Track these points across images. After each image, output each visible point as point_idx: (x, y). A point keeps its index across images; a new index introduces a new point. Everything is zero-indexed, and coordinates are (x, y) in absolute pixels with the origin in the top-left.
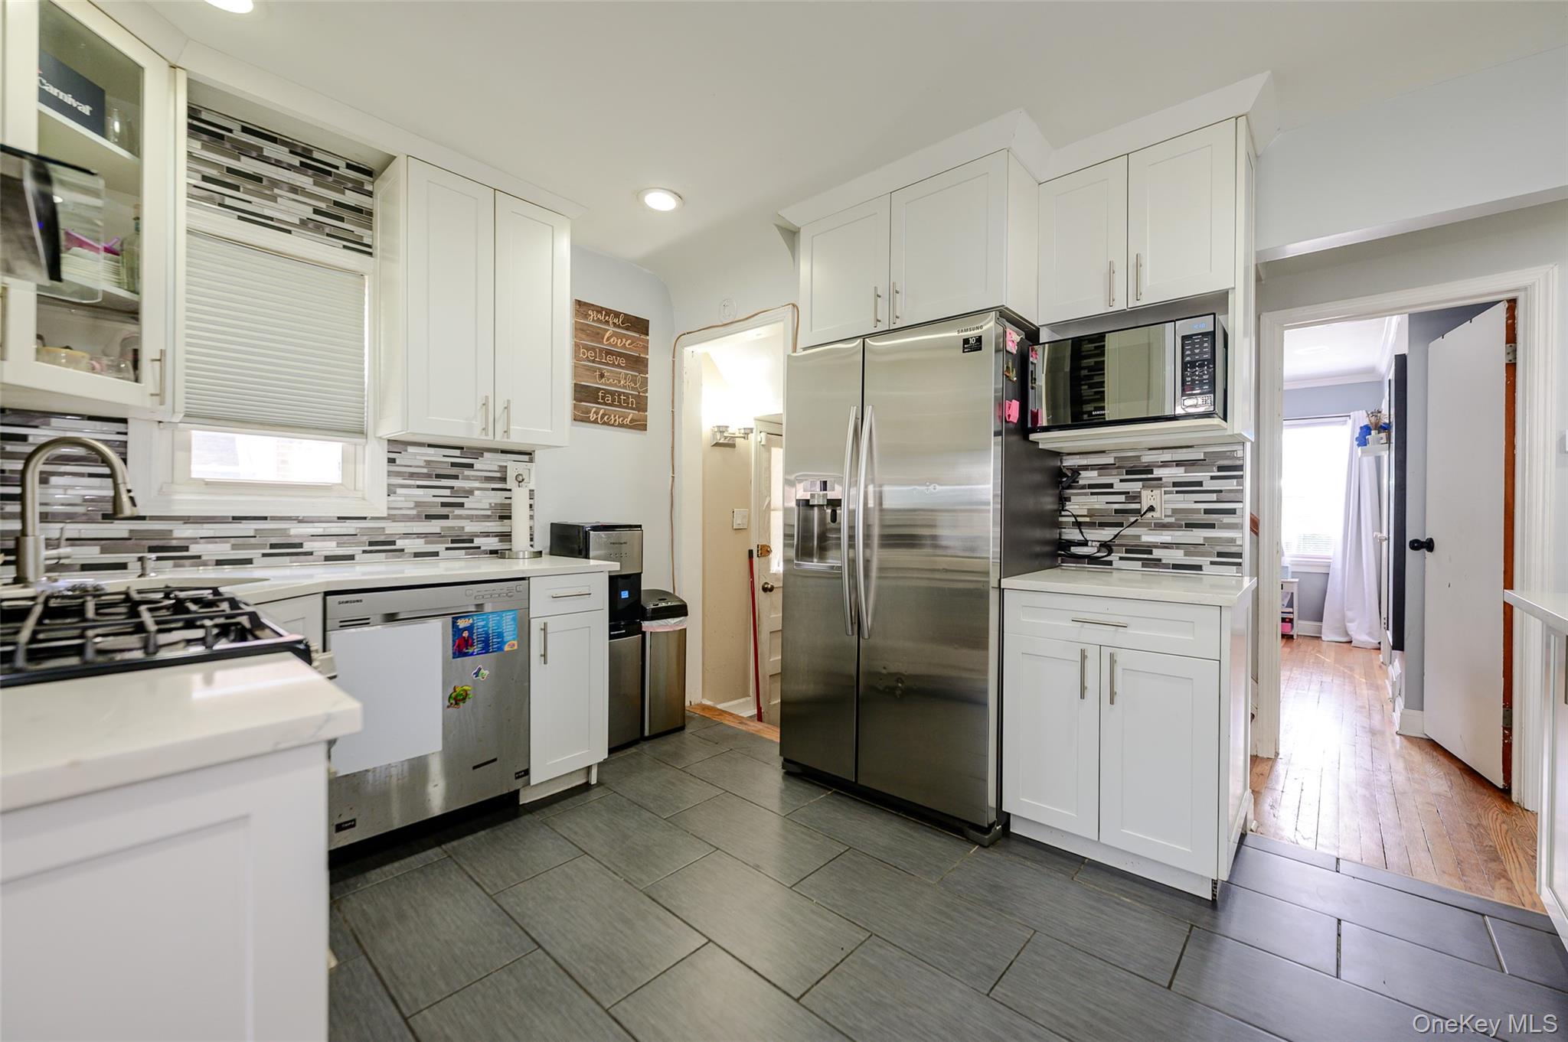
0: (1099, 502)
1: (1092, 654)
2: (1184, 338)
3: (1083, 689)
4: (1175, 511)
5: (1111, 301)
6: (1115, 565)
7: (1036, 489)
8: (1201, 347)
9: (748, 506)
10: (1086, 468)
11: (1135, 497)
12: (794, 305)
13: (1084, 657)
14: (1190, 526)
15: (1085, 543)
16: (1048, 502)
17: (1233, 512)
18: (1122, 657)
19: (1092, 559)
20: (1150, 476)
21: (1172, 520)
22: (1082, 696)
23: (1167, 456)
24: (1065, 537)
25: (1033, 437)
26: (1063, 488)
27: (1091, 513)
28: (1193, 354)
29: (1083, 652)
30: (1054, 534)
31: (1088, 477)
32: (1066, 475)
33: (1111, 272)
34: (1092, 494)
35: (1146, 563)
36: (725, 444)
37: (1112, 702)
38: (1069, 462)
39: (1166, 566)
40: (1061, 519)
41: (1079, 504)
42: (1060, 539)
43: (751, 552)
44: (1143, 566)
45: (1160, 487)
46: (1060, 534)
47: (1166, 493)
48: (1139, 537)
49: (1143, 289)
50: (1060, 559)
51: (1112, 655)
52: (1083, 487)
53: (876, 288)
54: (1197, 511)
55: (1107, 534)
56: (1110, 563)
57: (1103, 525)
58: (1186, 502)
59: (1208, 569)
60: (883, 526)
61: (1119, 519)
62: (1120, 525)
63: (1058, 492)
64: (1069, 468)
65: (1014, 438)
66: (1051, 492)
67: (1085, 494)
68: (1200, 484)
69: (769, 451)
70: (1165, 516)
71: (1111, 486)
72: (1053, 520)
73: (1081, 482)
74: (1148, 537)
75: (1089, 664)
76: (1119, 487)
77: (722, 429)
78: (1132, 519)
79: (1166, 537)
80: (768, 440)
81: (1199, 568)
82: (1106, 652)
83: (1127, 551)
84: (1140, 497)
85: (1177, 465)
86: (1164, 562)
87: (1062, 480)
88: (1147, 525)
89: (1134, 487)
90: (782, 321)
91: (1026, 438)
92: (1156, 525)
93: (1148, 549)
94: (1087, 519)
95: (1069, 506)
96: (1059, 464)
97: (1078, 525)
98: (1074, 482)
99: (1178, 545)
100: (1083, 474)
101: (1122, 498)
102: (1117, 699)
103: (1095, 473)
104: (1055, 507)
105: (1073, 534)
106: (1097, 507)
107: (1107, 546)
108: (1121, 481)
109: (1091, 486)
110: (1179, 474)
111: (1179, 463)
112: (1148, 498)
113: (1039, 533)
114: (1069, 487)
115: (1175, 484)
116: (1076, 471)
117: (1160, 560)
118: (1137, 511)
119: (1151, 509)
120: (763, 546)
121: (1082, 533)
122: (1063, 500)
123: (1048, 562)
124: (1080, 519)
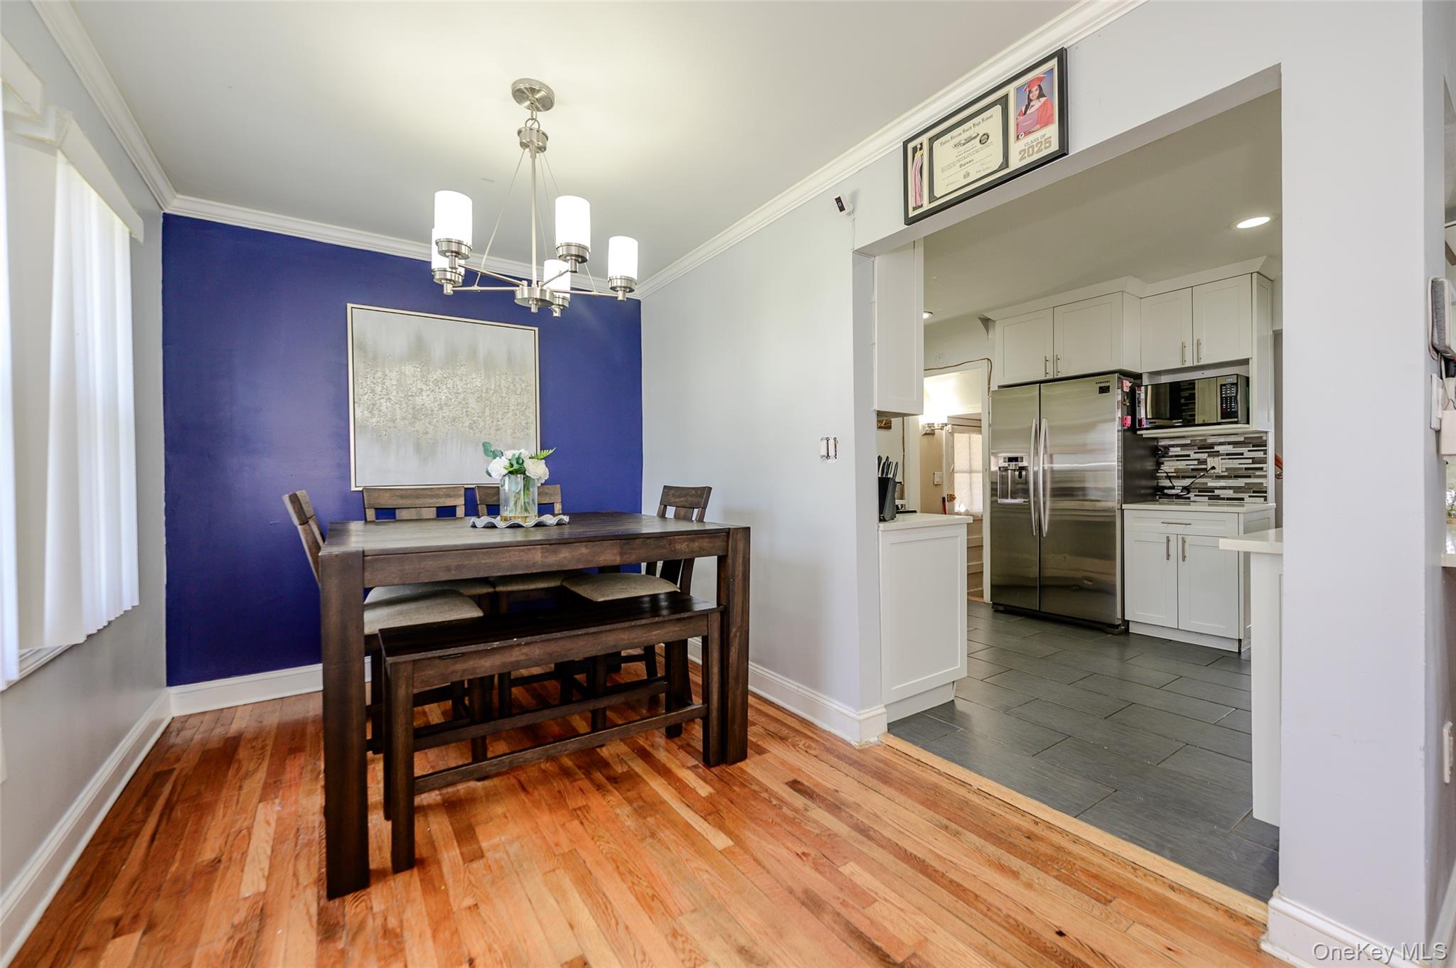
0: (1181, 465)
1: (1173, 539)
2: (1222, 386)
3: (1168, 556)
4: (1227, 469)
5: (1184, 361)
6: (1192, 499)
7: (1142, 458)
8: (1231, 390)
9: (941, 470)
10: (1173, 446)
11: (1205, 462)
12: (988, 359)
13: (1168, 540)
14: (1237, 477)
15: (1173, 488)
16: (1149, 465)
17: (1261, 469)
18: (1188, 539)
19: (1178, 496)
20: (1212, 450)
21: (1226, 474)
22: (1168, 559)
23: (1222, 440)
24: (1160, 484)
25: (1139, 432)
26: (1160, 457)
27: (1177, 471)
28: (1226, 394)
29: (1168, 537)
30: (1154, 483)
31: (1174, 451)
32: (1160, 450)
33: (1184, 347)
34: (1177, 460)
35: (1211, 498)
36: (930, 433)
37: (1184, 560)
38: (1162, 443)
39: (1223, 499)
40: (1158, 474)
41: (1169, 466)
42: (1158, 485)
43: (944, 498)
44: (1209, 499)
45: (1218, 456)
46: (1158, 483)
47: (1222, 459)
48: (1207, 483)
49: (1202, 356)
50: (1158, 497)
51: (1183, 539)
52: (1172, 456)
53: (1046, 357)
54: (1241, 469)
55: (1187, 482)
56: (1189, 498)
57: (1184, 477)
58: (1235, 464)
59: (1247, 499)
60: (1053, 482)
61: (1195, 474)
62: (1195, 477)
63: (1155, 459)
64: (1162, 446)
65: (1128, 434)
66: (1152, 459)
67: (1173, 460)
68: (1242, 454)
69: (953, 436)
70: (1222, 472)
71: (1189, 456)
72: (1153, 475)
73: (1170, 454)
74: (1211, 484)
75: (1171, 543)
76: (1193, 456)
77: (930, 425)
78: (1202, 474)
79: (1222, 483)
80: (953, 428)
81: (1243, 499)
82: (1180, 537)
83: (1199, 492)
84: (1206, 462)
85: (1228, 444)
86: (1221, 496)
87: (1158, 453)
88: (1211, 477)
89: (1204, 456)
90: (980, 367)
91: (1136, 433)
92: (1216, 476)
93: (1212, 490)
94: (1175, 474)
95: (1163, 467)
96: (1156, 444)
97: (1169, 478)
98: (1166, 453)
99: (1230, 488)
100: (1171, 449)
101: (1196, 462)
102: (1187, 559)
103: (1179, 449)
104: (1154, 468)
105: (1166, 483)
106: (1180, 467)
107: (1187, 489)
108: (1195, 453)
109: (1176, 456)
110: (1230, 449)
111: (1229, 443)
112: (1211, 462)
113: (1144, 483)
114: (1163, 457)
115: (1228, 454)
116: (1167, 448)
117: (1219, 496)
118: (1205, 469)
119: (1213, 468)
120: (951, 495)
121: (1171, 482)
122: (1159, 464)
123: (1150, 498)
124: (1169, 474)
